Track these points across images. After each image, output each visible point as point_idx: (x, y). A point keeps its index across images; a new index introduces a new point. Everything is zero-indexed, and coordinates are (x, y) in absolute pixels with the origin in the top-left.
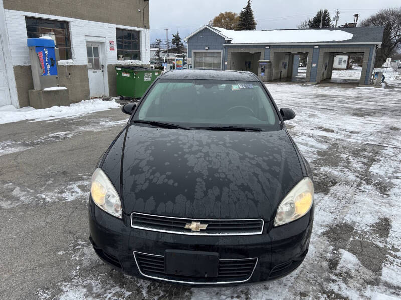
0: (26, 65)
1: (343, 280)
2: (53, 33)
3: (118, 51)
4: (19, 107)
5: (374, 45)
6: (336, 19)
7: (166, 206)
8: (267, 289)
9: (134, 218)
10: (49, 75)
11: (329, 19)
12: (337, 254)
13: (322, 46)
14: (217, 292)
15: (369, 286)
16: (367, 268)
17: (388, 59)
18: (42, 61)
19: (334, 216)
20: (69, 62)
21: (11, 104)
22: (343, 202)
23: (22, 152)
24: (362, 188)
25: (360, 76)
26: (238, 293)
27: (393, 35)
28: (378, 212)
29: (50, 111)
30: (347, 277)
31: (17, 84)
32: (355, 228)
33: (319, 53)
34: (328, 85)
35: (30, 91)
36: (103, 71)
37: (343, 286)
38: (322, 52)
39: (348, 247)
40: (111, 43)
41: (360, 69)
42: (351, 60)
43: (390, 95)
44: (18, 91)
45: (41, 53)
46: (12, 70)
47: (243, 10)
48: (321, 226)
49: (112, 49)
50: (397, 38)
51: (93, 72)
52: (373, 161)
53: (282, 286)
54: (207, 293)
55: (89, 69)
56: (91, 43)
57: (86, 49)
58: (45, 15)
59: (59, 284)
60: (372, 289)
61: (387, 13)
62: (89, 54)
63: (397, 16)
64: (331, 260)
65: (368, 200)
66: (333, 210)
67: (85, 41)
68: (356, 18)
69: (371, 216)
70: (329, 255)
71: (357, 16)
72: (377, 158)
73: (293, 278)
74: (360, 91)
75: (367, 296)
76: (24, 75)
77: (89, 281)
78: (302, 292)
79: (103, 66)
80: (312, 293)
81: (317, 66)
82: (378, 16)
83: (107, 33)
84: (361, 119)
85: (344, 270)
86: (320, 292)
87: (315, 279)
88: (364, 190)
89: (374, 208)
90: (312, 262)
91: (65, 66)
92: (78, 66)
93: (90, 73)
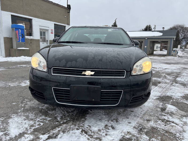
0: (10, 37)
1: (169, 115)
2: (24, 24)
3: (54, 34)
4: (5, 57)
5: (172, 38)
6: (155, 28)
7: (72, 63)
8: (128, 118)
9: (53, 70)
10: (20, 42)
11: (151, 29)
12: (164, 106)
13: (149, 38)
14: (100, 119)
15: (184, 117)
16: (181, 111)
17: (179, 45)
18: (18, 35)
19: (161, 93)
20: (31, 37)
21: (2, 55)
22: (165, 89)
23: (3, 71)
24: (173, 85)
25: (167, 53)
26: (112, 120)
27: (180, 36)
28: (183, 92)
29: (20, 58)
30: (171, 114)
31: (5, 46)
32: (173, 97)
33: (148, 41)
34: (152, 55)
35: (11, 49)
36: (47, 43)
37: (170, 117)
38: (149, 41)
39: (170, 103)
40: (52, 30)
41: (166, 51)
42: (162, 47)
43: (181, 59)
44: (5, 49)
45: (18, 31)
46: (3, 39)
47: (113, 24)
48: (155, 96)
49: (52, 33)
50: (182, 37)
51: (43, 43)
52: (177, 77)
53: (136, 117)
54: (94, 119)
55: (41, 41)
56: (42, 30)
57: (39, 32)
58: (20, 15)
59: (10, 115)
60: (186, 118)
61: (177, 26)
62: (41, 34)
63: (181, 27)
64: (161, 108)
65: (177, 88)
66: (160, 91)
67: (39, 28)
68: (163, 29)
69: (180, 93)
70: (161, 106)
71: (163, 28)
72: (179, 76)
73: (142, 114)
74: (167, 58)
75: (184, 121)
76: (8, 41)
77: (27, 114)
78: (147, 119)
79: (47, 41)
80: (153, 120)
81: (147, 47)
82: (173, 27)
83: (50, 25)
84: (169, 65)
85: (170, 111)
86: (158, 119)
87: (154, 115)
88: (175, 85)
89: (181, 91)
90: (152, 109)
91: (29, 39)
92: (35, 39)
93: (41, 43)
